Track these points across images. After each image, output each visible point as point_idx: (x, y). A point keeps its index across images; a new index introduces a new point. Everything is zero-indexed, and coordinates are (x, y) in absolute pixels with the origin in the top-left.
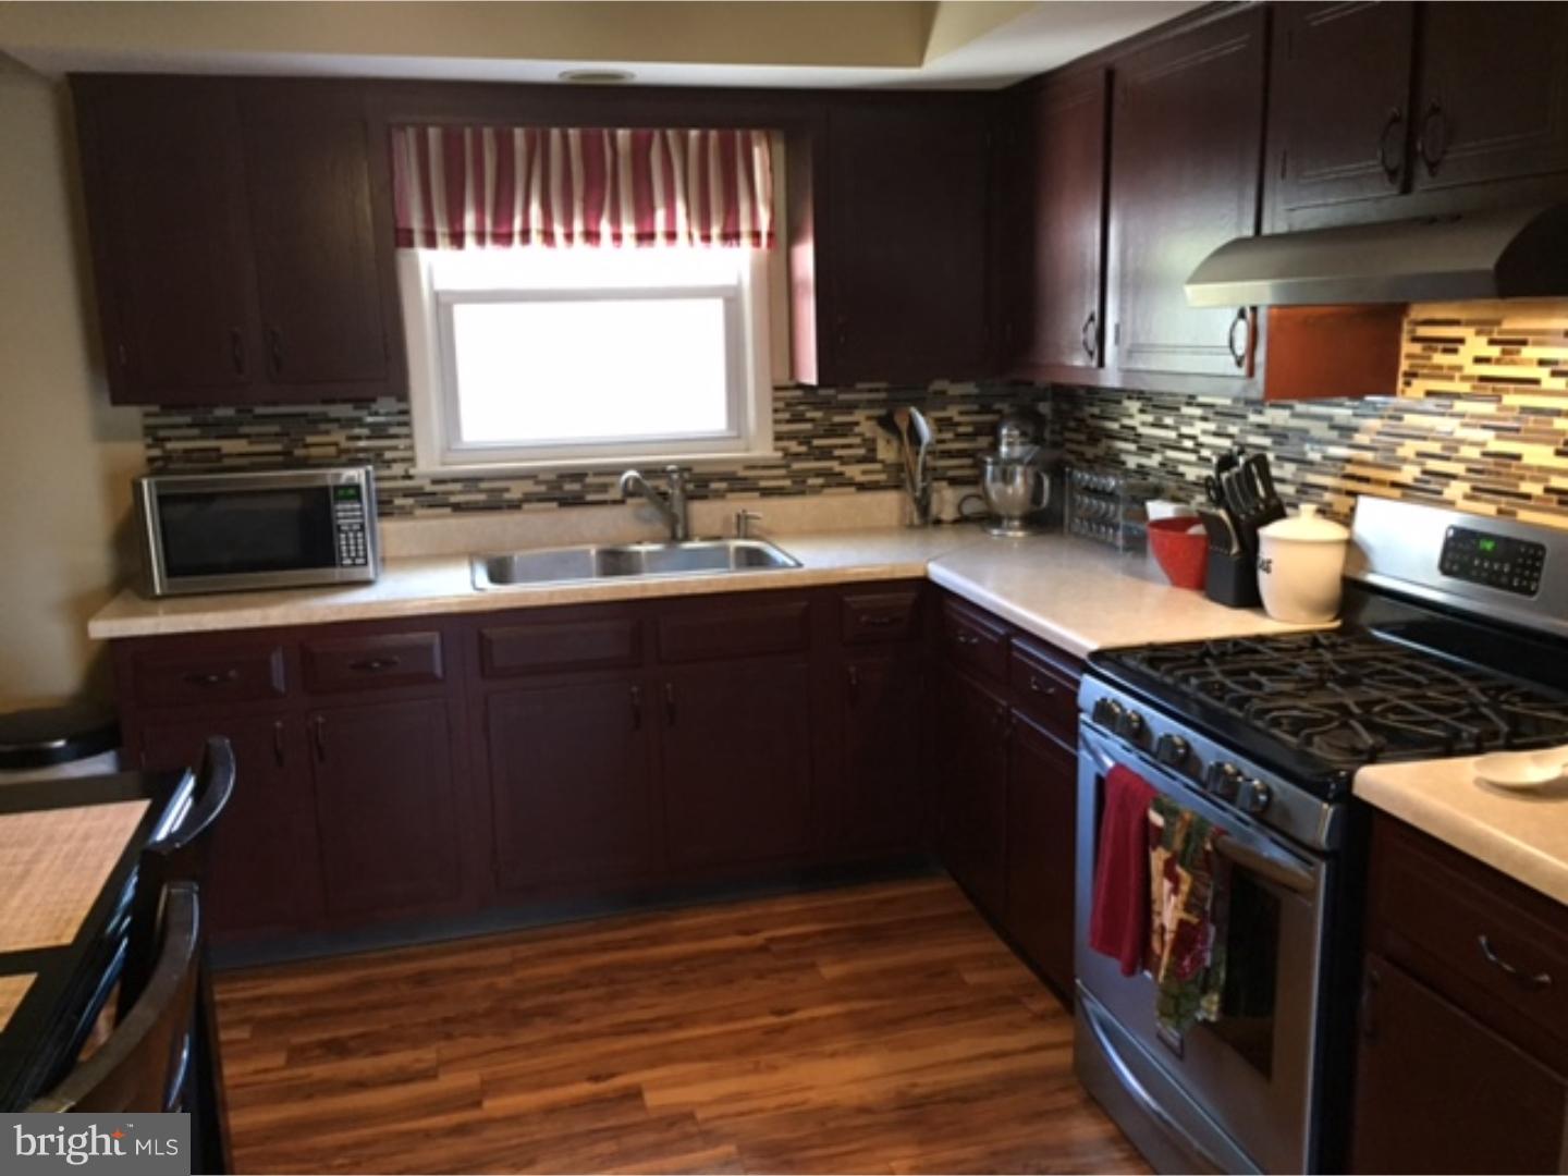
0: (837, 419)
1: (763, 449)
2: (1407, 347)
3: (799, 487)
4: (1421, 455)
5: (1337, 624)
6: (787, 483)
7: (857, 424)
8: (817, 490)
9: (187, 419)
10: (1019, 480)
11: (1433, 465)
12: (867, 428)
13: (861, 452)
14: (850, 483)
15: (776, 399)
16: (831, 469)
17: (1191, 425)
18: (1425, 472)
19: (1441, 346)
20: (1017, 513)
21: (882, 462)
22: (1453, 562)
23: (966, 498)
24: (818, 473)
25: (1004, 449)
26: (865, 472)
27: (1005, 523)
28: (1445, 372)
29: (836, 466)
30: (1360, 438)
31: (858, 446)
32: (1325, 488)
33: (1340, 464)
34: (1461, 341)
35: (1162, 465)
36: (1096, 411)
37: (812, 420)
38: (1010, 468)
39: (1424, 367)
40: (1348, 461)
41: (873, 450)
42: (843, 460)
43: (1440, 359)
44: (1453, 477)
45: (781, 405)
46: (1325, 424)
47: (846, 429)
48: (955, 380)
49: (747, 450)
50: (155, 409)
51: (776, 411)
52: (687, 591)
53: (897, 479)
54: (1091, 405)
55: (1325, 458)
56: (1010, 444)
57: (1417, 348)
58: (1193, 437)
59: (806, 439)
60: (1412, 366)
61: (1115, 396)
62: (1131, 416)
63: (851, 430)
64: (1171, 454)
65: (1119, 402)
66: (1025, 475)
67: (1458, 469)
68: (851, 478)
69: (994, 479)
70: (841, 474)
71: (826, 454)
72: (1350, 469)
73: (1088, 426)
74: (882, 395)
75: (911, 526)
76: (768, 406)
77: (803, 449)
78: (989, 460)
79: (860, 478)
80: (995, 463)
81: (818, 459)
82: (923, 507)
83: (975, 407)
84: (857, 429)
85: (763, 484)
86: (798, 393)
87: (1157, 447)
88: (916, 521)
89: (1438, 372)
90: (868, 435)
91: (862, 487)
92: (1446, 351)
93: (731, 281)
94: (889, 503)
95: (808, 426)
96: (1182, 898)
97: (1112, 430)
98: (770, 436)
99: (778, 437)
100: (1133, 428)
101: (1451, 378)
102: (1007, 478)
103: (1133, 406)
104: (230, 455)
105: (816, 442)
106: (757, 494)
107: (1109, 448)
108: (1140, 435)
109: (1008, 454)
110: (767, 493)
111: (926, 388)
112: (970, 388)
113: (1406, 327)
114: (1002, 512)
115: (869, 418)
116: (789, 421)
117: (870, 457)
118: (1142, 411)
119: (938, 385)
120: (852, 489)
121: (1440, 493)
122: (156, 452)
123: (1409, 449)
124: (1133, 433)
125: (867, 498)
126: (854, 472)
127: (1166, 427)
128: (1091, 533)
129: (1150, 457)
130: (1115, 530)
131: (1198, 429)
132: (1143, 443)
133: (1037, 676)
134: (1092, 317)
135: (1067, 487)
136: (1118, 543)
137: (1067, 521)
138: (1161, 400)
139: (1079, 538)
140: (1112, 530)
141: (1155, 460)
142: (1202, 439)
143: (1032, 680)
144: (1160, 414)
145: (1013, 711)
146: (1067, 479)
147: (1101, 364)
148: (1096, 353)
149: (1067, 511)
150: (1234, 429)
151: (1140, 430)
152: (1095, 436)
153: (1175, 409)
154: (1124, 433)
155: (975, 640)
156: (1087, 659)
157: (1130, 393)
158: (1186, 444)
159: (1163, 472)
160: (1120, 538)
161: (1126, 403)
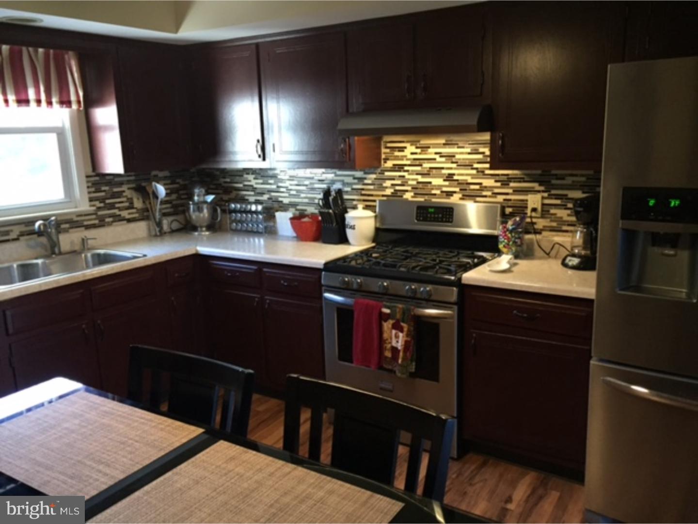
0: (115, 190)
1: (85, 206)
2: (383, 150)
3: (102, 223)
4: (393, 185)
5: (373, 245)
6: (97, 222)
7: (124, 191)
8: (110, 224)
10: (205, 211)
11: (398, 188)
12: (128, 193)
13: (127, 204)
14: (124, 219)
15: (88, 182)
16: (115, 213)
17: (285, 183)
18: (396, 190)
19: (397, 149)
20: (205, 224)
21: (136, 208)
22: (420, 217)
23: (172, 222)
24: (110, 217)
25: (196, 198)
26: (129, 214)
27: (199, 229)
28: (400, 158)
29: (116, 211)
30: (366, 181)
31: (126, 202)
32: (354, 200)
33: (359, 191)
34: (405, 148)
35: (269, 199)
36: (228, 180)
37: (104, 191)
38: (200, 205)
39: (391, 156)
40: (363, 189)
41: (132, 203)
42: (120, 209)
43: (397, 153)
44: (407, 191)
45: (90, 184)
46: (351, 178)
47: (119, 194)
48: (161, 170)
49: (76, 207)
51: (88, 187)
53: (145, 215)
54: (224, 178)
55: (353, 189)
56: (198, 196)
57: (388, 150)
58: (286, 187)
59: (102, 200)
60: (386, 156)
61: (240, 174)
62: (250, 181)
63: (121, 195)
64: (273, 194)
65: (242, 176)
66: (207, 208)
67: (409, 188)
68: (124, 217)
69: (194, 211)
70: (120, 215)
71: (112, 206)
72: (363, 192)
73: (223, 187)
74: (132, 178)
75: (156, 236)
76: (85, 185)
77: (102, 205)
78: (191, 203)
79: (128, 217)
80: (194, 204)
81: (109, 209)
82: (159, 224)
83: (169, 182)
84: (124, 194)
85: (86, 223)
86: (97, 178)
87: (266, 193)
88: (158, 234)
89: (397, 158)
90: (129, 196)
91: (129, 221)
92: (399, 151)
93: (60, 125)
94: (141, 228)
95: (103, 194)
96: (405, 333)
97: (239, 187)
98: (87, 200)
99: (91, 200)
100: (252, 186)
101: (402, 160)
102: (200, 210)
103: (251, 177)
105: (108, 201)
106: (83, 229)
107: (238, 195)
108: (256, 188)
109: (198, 200)
110: (88, 227)
111: (150, 174)
112: (166, 173)
113: (382, 144)
114: (198, 225)
115: (129, 189)
116: (94, 192)
117: (131, 207)
118: (255, 179)
119: (154, 173)
120: (125, 222)
121: (402, 196)
123: (388, 183)
124: (251, 187)
125: (133, 225)
126: (125, 214)
127: (270, 184)
128: (244, 229)
129: (262, 196)
130: (258, 226)
131: (287, 184)
132: (258, 191)
133: (286, 280)
134: (258, 141)
135: (227, 211)
136: (260, 231)
137: (228, 225)
138: (266, 174)
139: (236, 231)
140: (256, 226)
141: (265, 197)
142: (290, 187)
143: (282, 282)
144: (265, 179)
145: (266, 297)
146: (227, 208)
147: (264, 159)
148: (262, 155)
149: (228, 222)
150: (307, 182)
151: (255, 186)
152: (228, 190)
153: (274, 176)
154: (246, 188)
155: (238, 274)
156: (321, 267)
157: (248, 172)
158: (282, 190)
159: (270, 202)
160: (262, 229)
161: (245, 176)
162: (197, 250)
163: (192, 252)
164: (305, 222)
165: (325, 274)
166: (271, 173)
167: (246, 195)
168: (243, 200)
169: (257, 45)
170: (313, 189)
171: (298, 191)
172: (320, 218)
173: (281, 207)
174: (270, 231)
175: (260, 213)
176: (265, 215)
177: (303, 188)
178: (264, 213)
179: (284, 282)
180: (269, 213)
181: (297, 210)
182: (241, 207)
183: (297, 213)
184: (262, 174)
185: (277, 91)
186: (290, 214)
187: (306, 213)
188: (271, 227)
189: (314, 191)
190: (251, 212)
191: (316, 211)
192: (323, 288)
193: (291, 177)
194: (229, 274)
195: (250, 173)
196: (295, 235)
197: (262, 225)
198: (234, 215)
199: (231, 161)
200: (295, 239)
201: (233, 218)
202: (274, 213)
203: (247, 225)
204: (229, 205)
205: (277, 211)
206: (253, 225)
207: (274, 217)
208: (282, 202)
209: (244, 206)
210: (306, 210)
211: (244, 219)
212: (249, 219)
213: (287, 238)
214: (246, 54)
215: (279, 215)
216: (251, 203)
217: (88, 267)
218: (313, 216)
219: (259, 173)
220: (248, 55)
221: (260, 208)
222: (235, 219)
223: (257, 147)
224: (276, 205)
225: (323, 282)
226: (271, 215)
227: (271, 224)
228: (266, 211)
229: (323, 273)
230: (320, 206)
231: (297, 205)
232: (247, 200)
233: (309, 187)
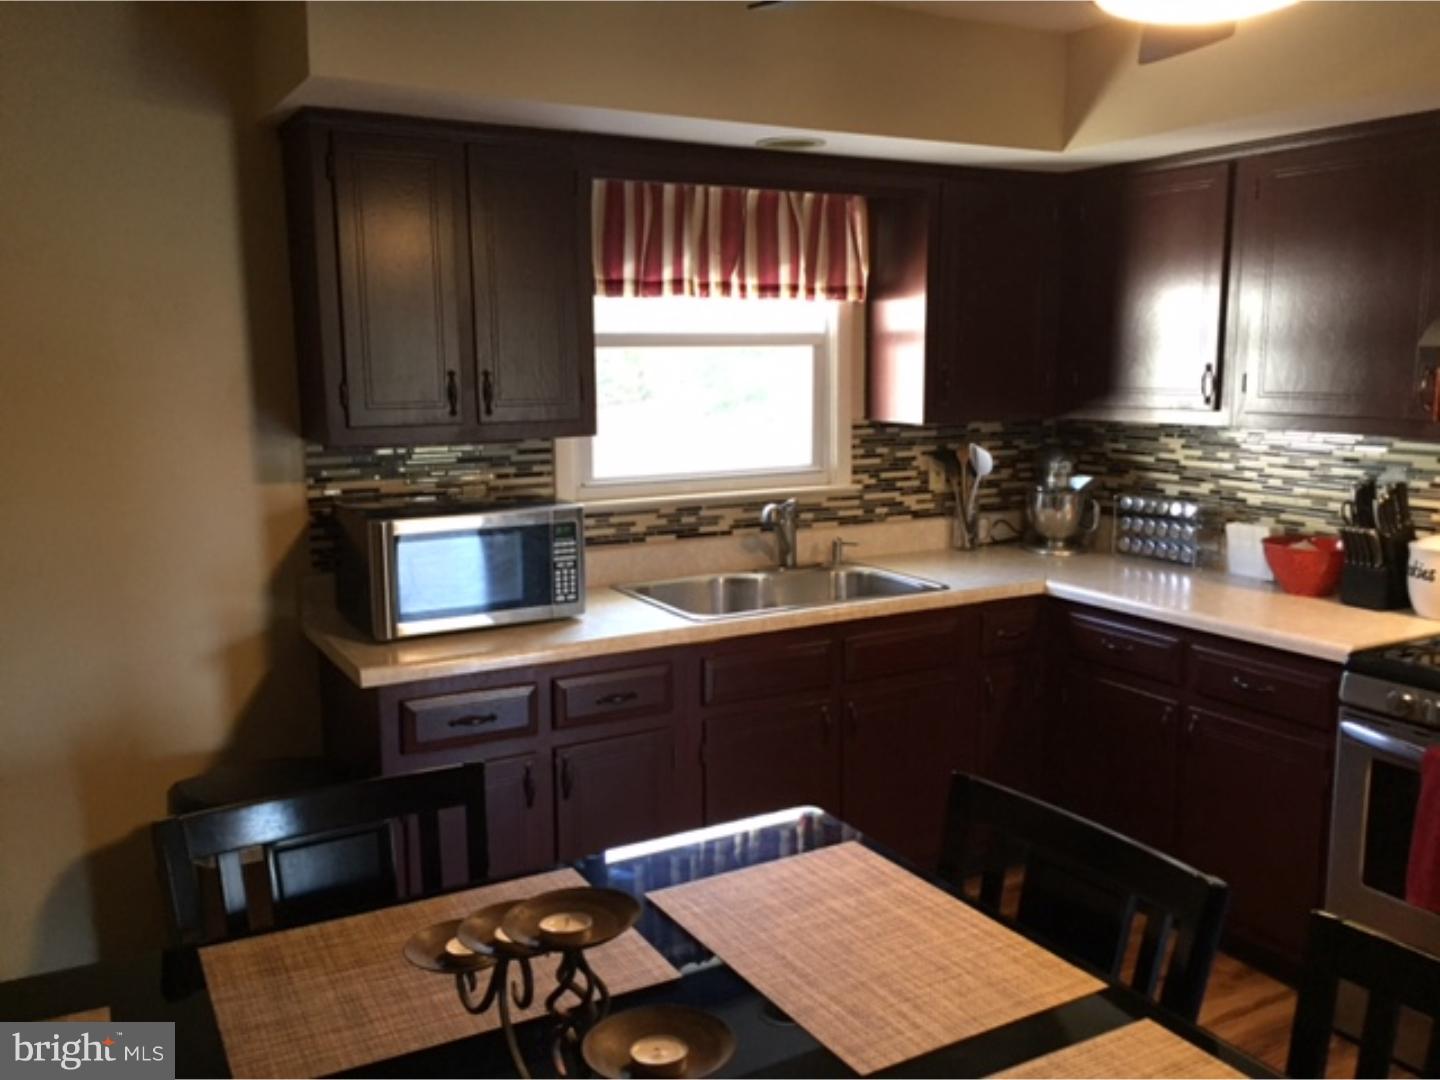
0: (901, 454)
1: (844, 483)
3: (868, 517)
6: (859, 512)
7: (914, 458)
8: (882, 519)
9: (349, 460)
10: (1068, 507)
12: (921, 462)
13: (916, 483)
14: (907, 512)
15: (855, 437)
16: (893, 499)
17: (1257, 459)
20: (1063, 534)
21: (932, 492)
23: (996, 523)
24: (884, 504)
25: (1051, 480)
26: (920, 502)
27: (1050, 544)
29: (897, 496)
31: (915, 478)
35: (1213, 492)
36: (1123, 446)
37: (880, 456)
38: (1059, 496)
41: (925, 482)
42: (903, 491)
45: (857, 442)
47: (906, 463)
48: (986, 420)
49: (829, 483)
50: (319, 448)
51: (854, 447)
52: (871, 614)
53: (947, 506)
54: (1115, 440)
56: (1057, 475)
58: (1260, 470)
59: (874, 472)
61: (1152, 435)
62: (1172, 451)
63: (909, 464)
64: (1224, 482)
65: (1155, 439)
66: (1072, 503)
68: (908, 507)
69: (1044, 505)
70: (901, 503)
71: (889, 485)
73: (1111, 460)
74: (933, 433)
75: (962, 549)
76: (849, 442)
77: (873, 481)
78: (1040, 489)
79: (915, 507)
80: (1046, 492)
81: (884, 490)
82: (972, 527)
83: (999, 443)
84: (915, 463)
85: (842, 513)
86: (870, 431)
87: (1209, 478)
88: (968, 545)
90: (923, 468)
91: (917, 515)
93: (819, 329)
94: (936, 530)
95: (876, 461)
97: (1145, 463)
98: (849, 470)
99: (856, 471)
100: (1176, 462)
102: (1056, 504)
103: (1176, 443)
104: (388, 496)
105: (884, 475)
106: (835, 523)
107: (1140, 478)
108: (1184, 468)
109: (1055, 484)
110: (844, 521)
111: (964, 427)
112: (996, 427)
114: (1048, 534)
115: (924, 453)
116: (863, 457)
117: (923, 489)
118: (1184, 447)
119: (973, 425)
120: (909, 517)
122: (315, 494)
124: (1174, 465)
125: (922, 524)
126: (911, 501)
127: (1221, 460)
128: (1148, 552)
129: (1197, 485)
130: (1181, 548)
131: (1263, 462)
132: (1188, 474)
133: (1244, 676)
134: (1209, 368)
135: (1115, 512)
136: (1186, 560)
137: (1114, 542)
138: (1213, 438)
139: (1129, 556)
140: (1176, 548)
141: (1205, 488)
142: (1268, 471)
143: (1236, 680)
144: (1210, 449)
145: (1192, 708)
146: (1115, 505)
147: (1217, 407)
148: (1213, 399)
149: (1115, 533)
150: (1312, 462)
151: (1184, 462)
152: (1120, 468)
153: (1231, 445)
154: (1162, 465)
155: (1130, 648)
156: (1344, 660)
157: (1169, 430)
158: (1248, 474)
159: (1216, 499)
160: (1191, 556)
161: (1163, 440)
162: (1046, 588)
163: (1037, 590)
164: (1299, 552)
165: (1348, 678)
166: (1225, 435)
167: (1158, 481)
168: (1152, 491)
169: (1233, 165)
170: (1326, 478)
171: (1286, 480)
172: (1340, 545)
173: (1240, 512)
174: (1209, 563)
175: (1190, 521)
176: (1200, 527)
177: (1304, 474)
178: (1199, 522)
179: (1242, 680)
180: (1212, 524)
181: (1279, 521)
182: (1147, 506)
183: (1281, 528)
184: (1203, 437)
185: (1269, 262)
186: (1262, 530)
187: (1302, 530)
188: (1212, 552)
189: (1328, 482)
190: (1168, 517)
191: (1333, 530)
192: (1341, 709)
193: (1273, 447)
194: (1111, 646)
195: (1176, 434)
196: (1270, 576)
197: (1191, 548)
198: (1128, 520)
199: (1137, 408)
200: (1270, 587)
201: (1126, 527)
202: (1223, 525)
203: (1156, 544)
204: (1119, 500)
205: (1231, 520)
206: (1169, 547)
207: (1223, 531)
208: (1243, 501)
209: (1154, 504)
210: (1302, 524)
211: (1149, 532)
212: (1162, 533)
213: (1251, 583)
214: (1205, 185)
215: (1232, 529)
216: (1171, 499)
217: (837, 599)
218: (1322, 540)
219: (1194, 435)
220: (1206, 186)
221: (1190, 510)
222: (1131, 529)
223: (1204, 379)
224: (1228, 507)
225: (1342, 693)
226: (1215, 529)
227: (1214, 547)
228: (1202, 519)
229: (1346, 674)
230: (1344, 518)
231: (1283, 511)
232: (1162, 491)
233: (1316, 472)
